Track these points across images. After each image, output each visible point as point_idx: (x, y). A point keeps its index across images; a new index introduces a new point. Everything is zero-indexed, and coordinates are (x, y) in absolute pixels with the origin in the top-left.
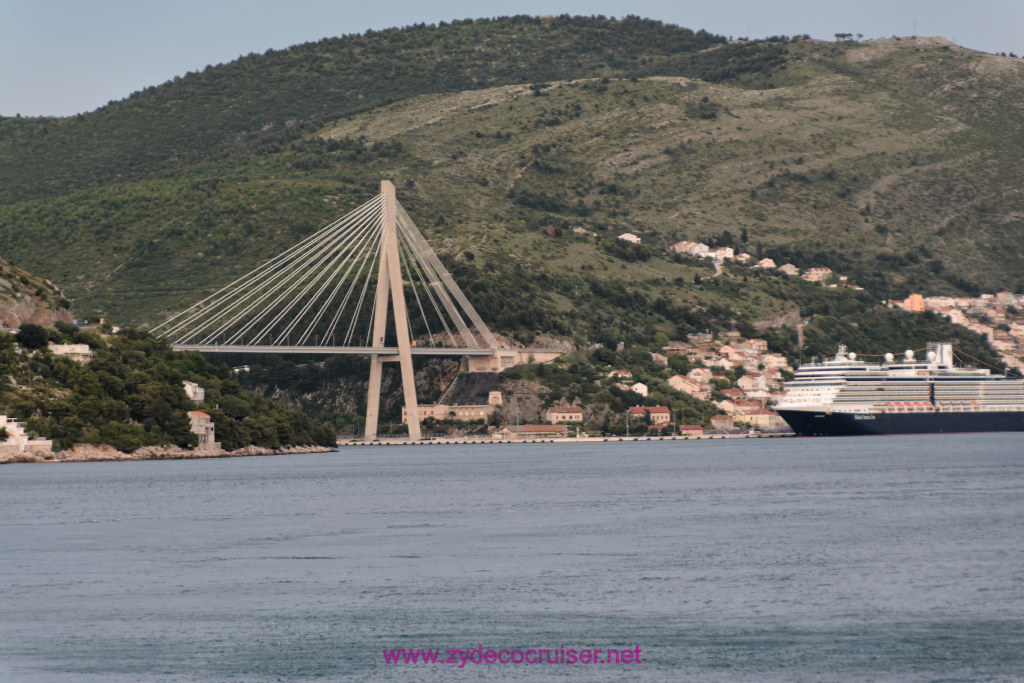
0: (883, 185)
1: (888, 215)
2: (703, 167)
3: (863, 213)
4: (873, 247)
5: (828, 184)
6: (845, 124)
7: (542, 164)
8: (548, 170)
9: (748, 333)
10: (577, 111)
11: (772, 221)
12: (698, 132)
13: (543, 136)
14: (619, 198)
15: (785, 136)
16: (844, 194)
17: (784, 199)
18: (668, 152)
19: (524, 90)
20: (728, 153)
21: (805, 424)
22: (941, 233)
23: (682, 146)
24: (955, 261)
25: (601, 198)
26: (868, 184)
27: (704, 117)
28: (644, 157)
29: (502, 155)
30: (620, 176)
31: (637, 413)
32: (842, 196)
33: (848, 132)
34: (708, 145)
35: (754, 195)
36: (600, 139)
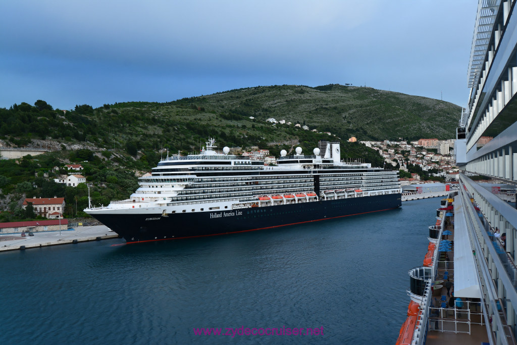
0: (351, 112)
1: (352, 118)
2: (296, 105)
3: (343, 118)
4: (346, 127)
5: (335, 110)
6: (343, 98)
8: (248, 105)
11: (315, 119)
12: (297, 97)
13: (251, 97)
14: (268, 113)
15: (324, 99)
16: (339, 113)
17: (320, 114)
18: (287, 101)
20: (305, 102)
22: (367, 124)
23: (292, 100)
24: (371, 131)
25: (262, 113)
26: (347, 111)
27: (300, 93)
28: (279, 102)
29: (238, 101)
30: (270, 107)
32: (338, 113)
33: (343, 100)
34: (299, 100)
35: (310, 112)
36: (267, 98)
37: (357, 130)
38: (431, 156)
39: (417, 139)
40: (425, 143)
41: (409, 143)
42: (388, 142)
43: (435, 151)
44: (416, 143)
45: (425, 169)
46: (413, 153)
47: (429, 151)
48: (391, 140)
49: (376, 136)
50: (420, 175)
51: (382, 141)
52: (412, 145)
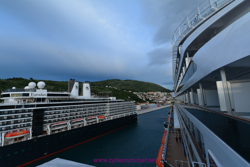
27: (118, 81)
28: (113, 83)
32: (128, 86)
33: (130, 83)
35: (121, 85)
36: (110, 82)
37: (133, 90)
38: (152, 96)
39: (148, 92)
40: (150, 93)
41: (146, 93)
42: (140, 93)
44: (148, 93)
45: (150, 100)
46: (147, 95)
47: (151, 95)
48: (141, 92)
49: (137, 91)
50: (149, 101)
51: (139, 92)
52: (147, 93)
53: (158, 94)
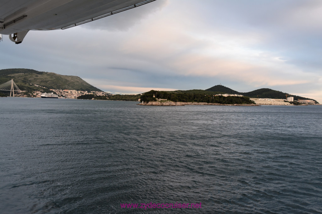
0: (49, 82)
1: (50, 84)
3: (48, 84)
4: (48, 86)
5: (45, 82)
7: (25, 79)
9: (39, 91)
10: (27, 75)
11: (41, 84)
12: (36, 77)
13: (25, 77)
15: (43, 78)
16: (47, 82)
17: (42, 82)
18: (34, 79)
19: (24, 74)
20: (38, 79)
21: (42, 97)
22: (53, 85)
24: (54, 87)
28: (32, 79)
29: (22, 78)
30: (30, 80)
31: (31, 96)
33: (47, 78)
35: (40, 82)
36: (29, 77)
39: (64, 89)
40: (66, 90)
42: (57, 90)
43: (68, 92)
44: (64, 90)
47: (66, 92)
48: (59, 90)
53: (72, 92)
